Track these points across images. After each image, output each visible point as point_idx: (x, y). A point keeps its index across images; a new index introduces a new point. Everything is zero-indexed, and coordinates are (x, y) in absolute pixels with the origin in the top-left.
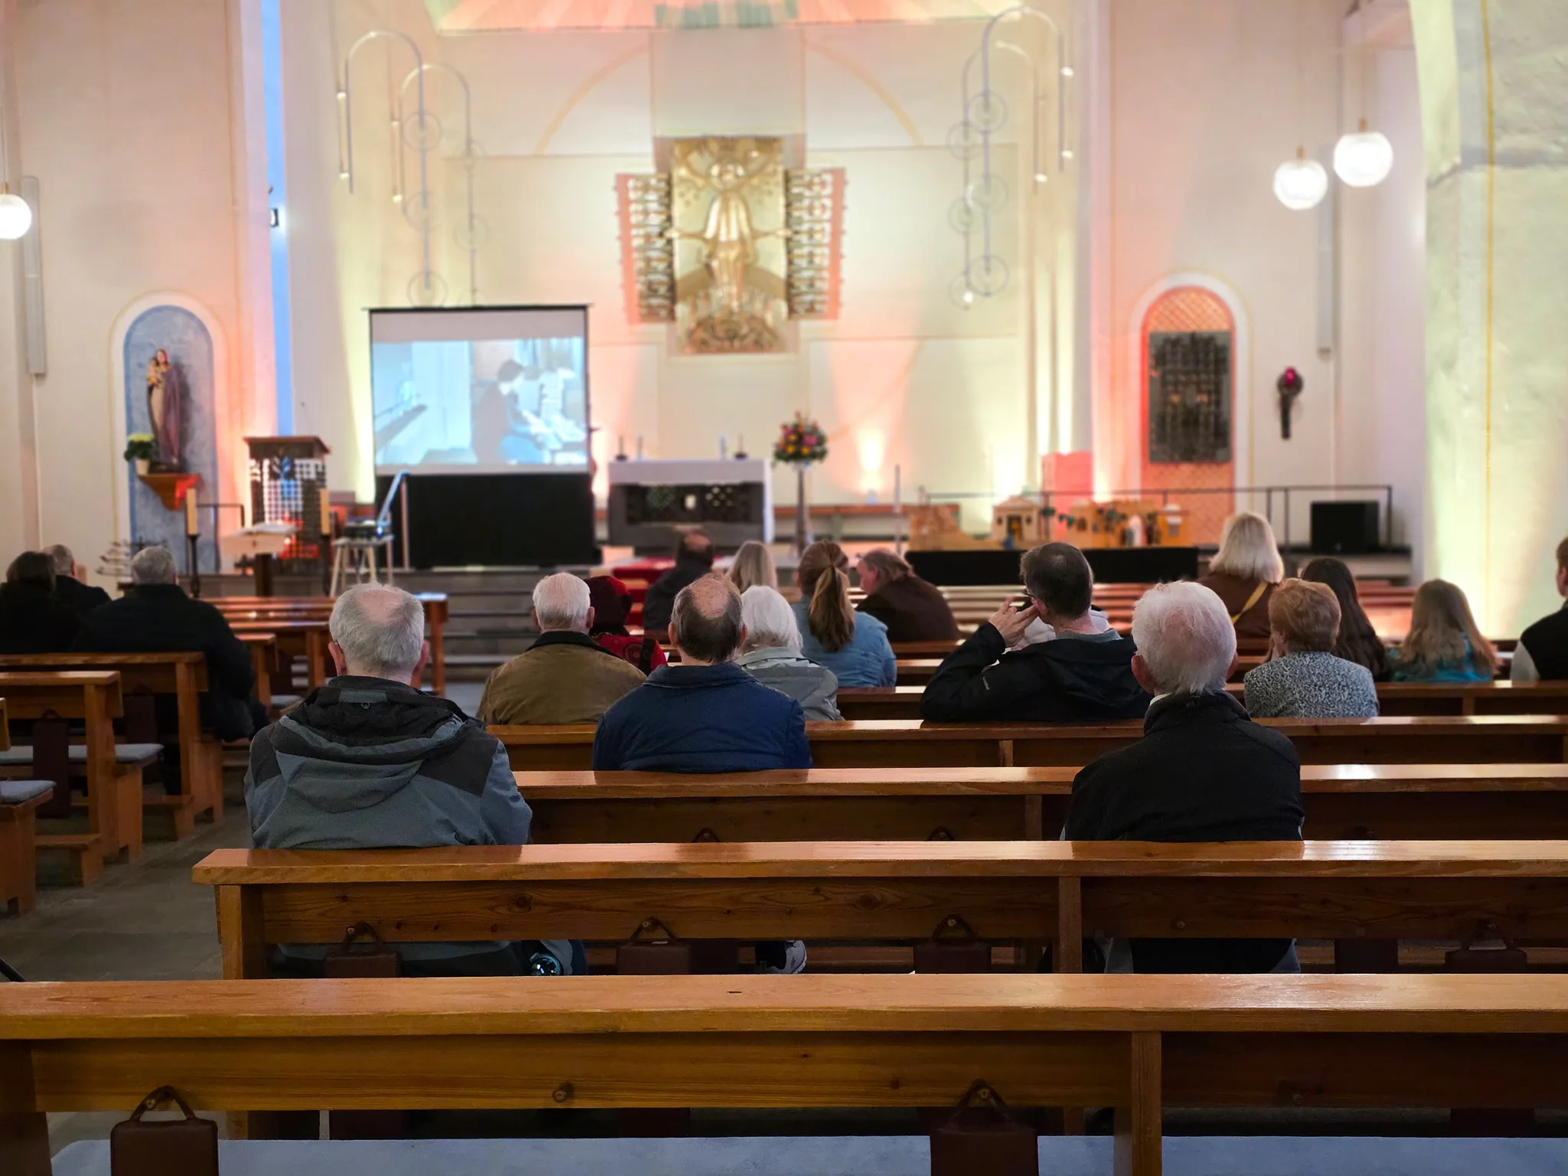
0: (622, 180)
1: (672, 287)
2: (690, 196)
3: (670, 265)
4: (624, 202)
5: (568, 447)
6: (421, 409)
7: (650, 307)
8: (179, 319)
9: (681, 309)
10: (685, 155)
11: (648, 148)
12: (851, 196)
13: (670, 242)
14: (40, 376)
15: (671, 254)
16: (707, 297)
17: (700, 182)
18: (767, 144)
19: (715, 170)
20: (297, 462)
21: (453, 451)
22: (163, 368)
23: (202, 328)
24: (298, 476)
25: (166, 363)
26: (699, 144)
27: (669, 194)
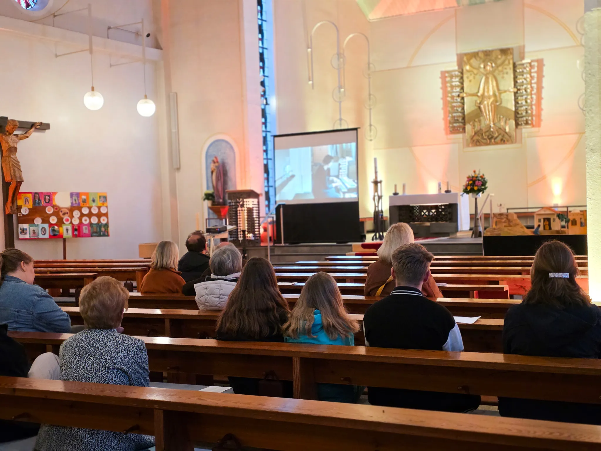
0: (443, 73)
1: (464, 118)
2: (471, 78)
3: (463, 109)
4: (444, 83)
5: (350, 191)
6: (293, 176)
7: (454, 127)
8: (224, 144)
9: (468, 127)
10: (469, 60)
11: (455, 59)
12: (546, 70)
13: (463, 98)
14: (178, 169)
15: (463, 104)
16: (480, 121)
17: (475, 71)
18: (504, 52)
19: (482, 66)
20: (245, 200)
21: (306, 194)
22: (217, 164)
23: (232, 148)
24: (245, 206)
25: (217, 162)
26: (475, 55)
27: (462, 78)
